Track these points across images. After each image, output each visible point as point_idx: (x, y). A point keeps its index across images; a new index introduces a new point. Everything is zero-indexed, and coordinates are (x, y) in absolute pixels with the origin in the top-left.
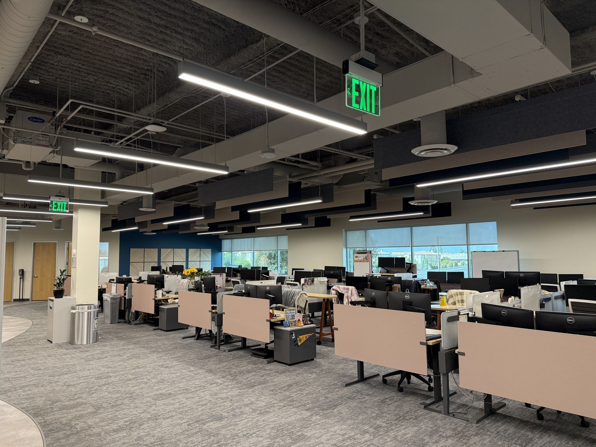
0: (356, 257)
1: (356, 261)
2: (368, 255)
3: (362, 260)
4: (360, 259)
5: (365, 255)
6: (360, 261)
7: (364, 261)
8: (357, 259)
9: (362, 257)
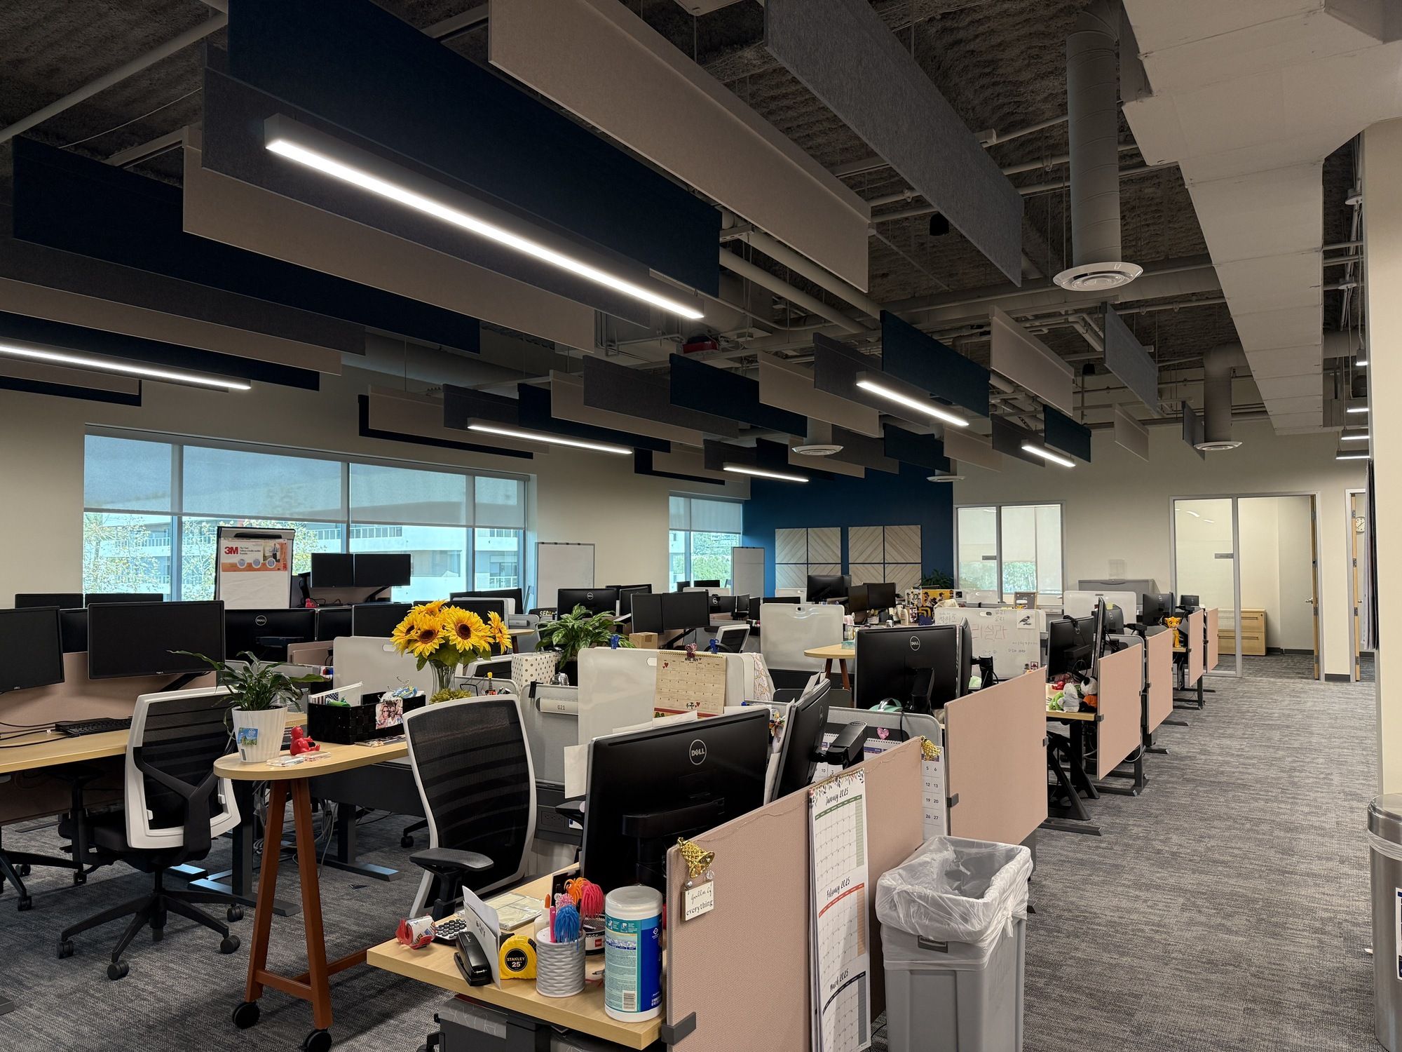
0: (232, 551)
1: (233, 568)
2: (282, 545)
3: (257, 562)
4: (249, 558)
5: (271, 544)
6: (250, 568)
7: (264, 568)
8: (234, 559)
9: (254, 551)
